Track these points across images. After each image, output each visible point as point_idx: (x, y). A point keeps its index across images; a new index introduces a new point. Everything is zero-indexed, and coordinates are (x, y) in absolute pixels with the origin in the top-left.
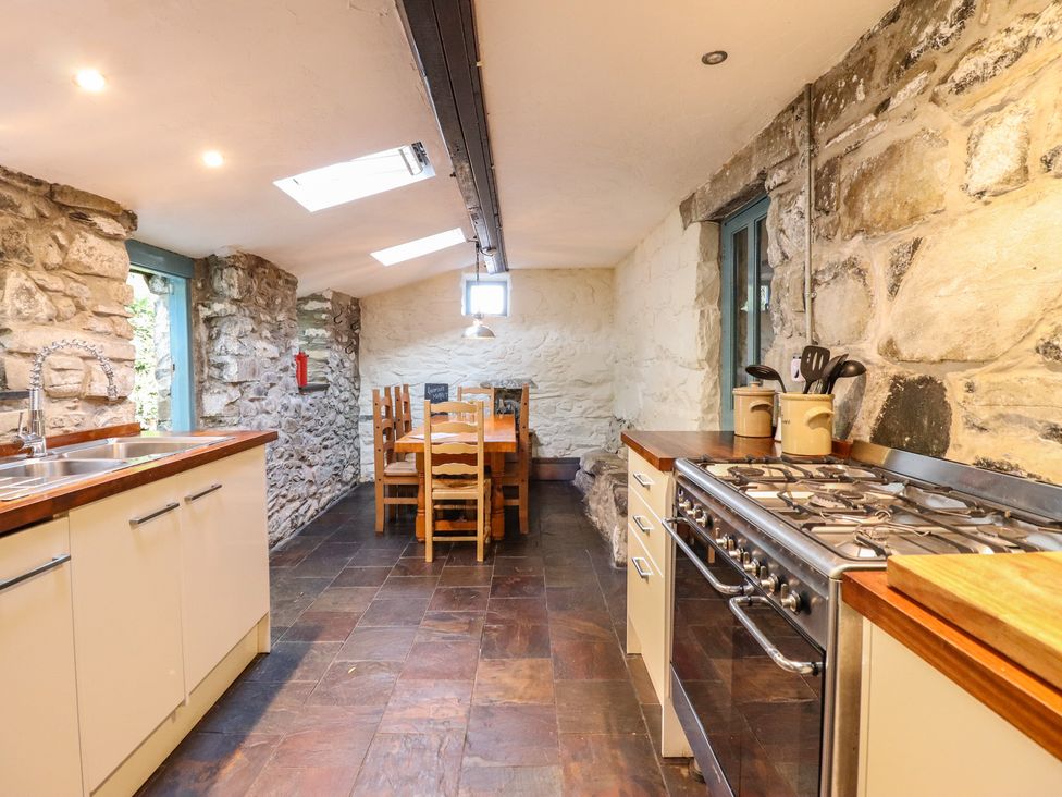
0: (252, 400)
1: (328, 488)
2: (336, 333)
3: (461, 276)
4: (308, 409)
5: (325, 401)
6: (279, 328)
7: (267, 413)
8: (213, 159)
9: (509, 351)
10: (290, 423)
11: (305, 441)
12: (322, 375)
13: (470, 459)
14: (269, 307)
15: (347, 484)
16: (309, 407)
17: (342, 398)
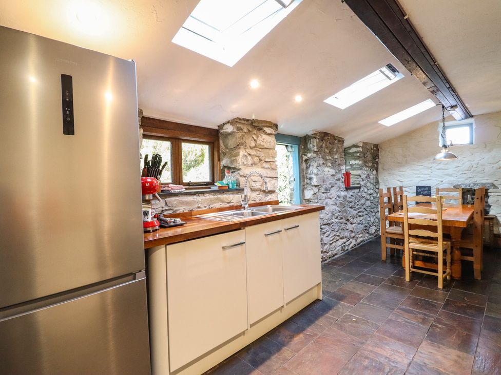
0: (323, 193)
1: (361, 235)
2: (365, 162)
3: (438, 124)
4: (350, 198)
5: (359, 194)
6: (335, 162)
7: (330, 198)
10: (340, 203)
11: (349, 212)
12: (358, 182)
14: (331, 153)
15: (372, 234)
16: (351, 196)
17: (369, 193)
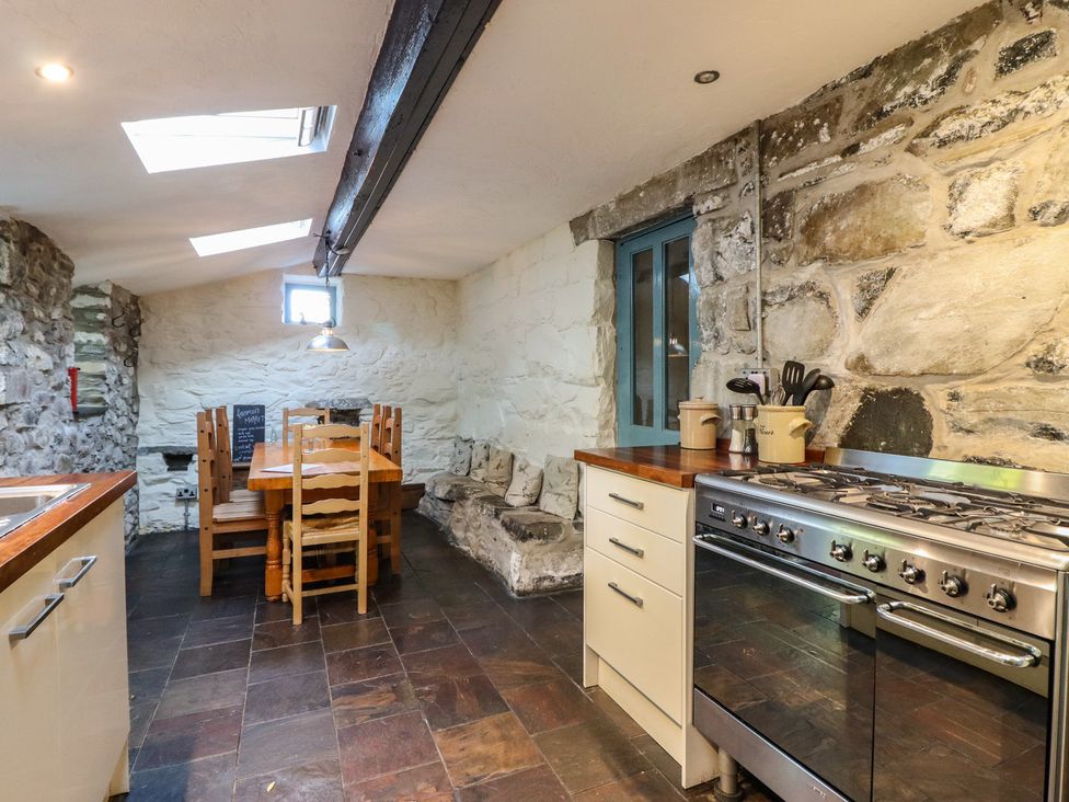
0: (20, 431)
2: (114, 340)
3: (281, 277)
5: (102, 429)
6: (55, 329)
7: (38, 448)
8: (55, 73)
9: (342, 367)
10: (63, 460)
12: (95, 395)
13: (351, 493)
14: (42, 299)
16: (85, 438)
17: (120, 425)
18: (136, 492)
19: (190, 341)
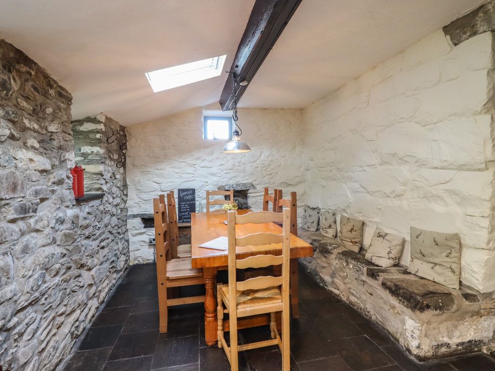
1: (107, 282)
2: (109, 151)
3: (202, 112)
4: (85, 218)
5: (101, 208)
7: (37, 231)
9: (237, 165)
10: (65, 235)
11: (83, 249)
12: (97, 186)
16: (86, 216)
17: (115, 203)
18: (127, 241)
19: (154, 152)
